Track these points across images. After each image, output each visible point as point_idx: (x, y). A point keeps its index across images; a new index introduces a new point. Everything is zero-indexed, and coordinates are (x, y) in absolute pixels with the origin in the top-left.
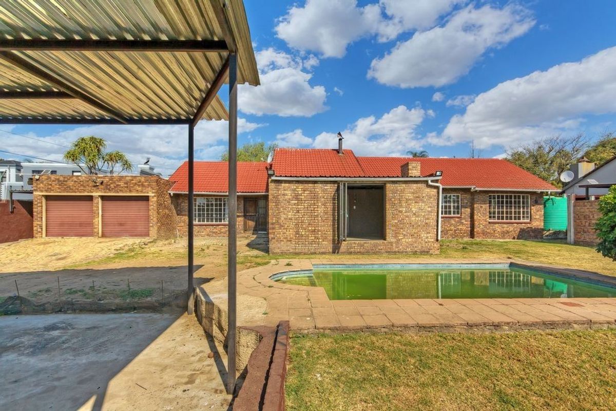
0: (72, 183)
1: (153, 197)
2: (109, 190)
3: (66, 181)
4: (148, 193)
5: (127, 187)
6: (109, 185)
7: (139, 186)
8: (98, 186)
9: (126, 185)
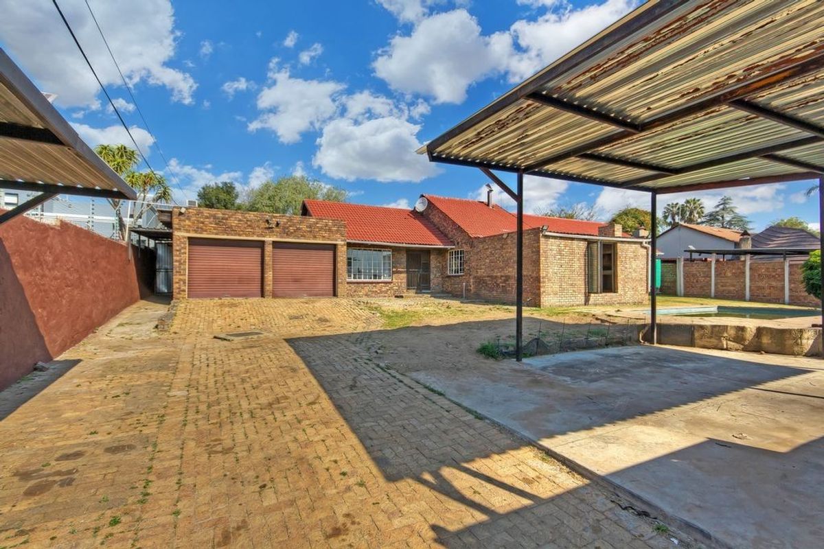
0: (236, 222)
1: (342, 246)
2: (287, 234)
3: (227, 219)
4: (336, 240)
5: (311, 232)
6: (288, 228)
7: (325, 231)
8: (272, 228)
9: (308, 229)
